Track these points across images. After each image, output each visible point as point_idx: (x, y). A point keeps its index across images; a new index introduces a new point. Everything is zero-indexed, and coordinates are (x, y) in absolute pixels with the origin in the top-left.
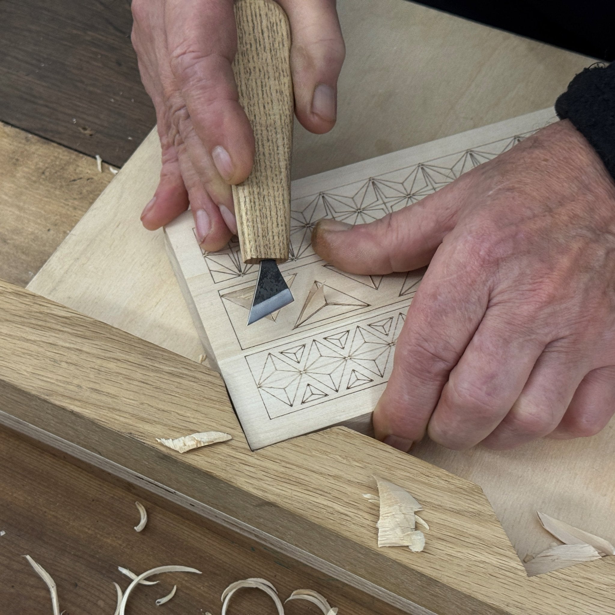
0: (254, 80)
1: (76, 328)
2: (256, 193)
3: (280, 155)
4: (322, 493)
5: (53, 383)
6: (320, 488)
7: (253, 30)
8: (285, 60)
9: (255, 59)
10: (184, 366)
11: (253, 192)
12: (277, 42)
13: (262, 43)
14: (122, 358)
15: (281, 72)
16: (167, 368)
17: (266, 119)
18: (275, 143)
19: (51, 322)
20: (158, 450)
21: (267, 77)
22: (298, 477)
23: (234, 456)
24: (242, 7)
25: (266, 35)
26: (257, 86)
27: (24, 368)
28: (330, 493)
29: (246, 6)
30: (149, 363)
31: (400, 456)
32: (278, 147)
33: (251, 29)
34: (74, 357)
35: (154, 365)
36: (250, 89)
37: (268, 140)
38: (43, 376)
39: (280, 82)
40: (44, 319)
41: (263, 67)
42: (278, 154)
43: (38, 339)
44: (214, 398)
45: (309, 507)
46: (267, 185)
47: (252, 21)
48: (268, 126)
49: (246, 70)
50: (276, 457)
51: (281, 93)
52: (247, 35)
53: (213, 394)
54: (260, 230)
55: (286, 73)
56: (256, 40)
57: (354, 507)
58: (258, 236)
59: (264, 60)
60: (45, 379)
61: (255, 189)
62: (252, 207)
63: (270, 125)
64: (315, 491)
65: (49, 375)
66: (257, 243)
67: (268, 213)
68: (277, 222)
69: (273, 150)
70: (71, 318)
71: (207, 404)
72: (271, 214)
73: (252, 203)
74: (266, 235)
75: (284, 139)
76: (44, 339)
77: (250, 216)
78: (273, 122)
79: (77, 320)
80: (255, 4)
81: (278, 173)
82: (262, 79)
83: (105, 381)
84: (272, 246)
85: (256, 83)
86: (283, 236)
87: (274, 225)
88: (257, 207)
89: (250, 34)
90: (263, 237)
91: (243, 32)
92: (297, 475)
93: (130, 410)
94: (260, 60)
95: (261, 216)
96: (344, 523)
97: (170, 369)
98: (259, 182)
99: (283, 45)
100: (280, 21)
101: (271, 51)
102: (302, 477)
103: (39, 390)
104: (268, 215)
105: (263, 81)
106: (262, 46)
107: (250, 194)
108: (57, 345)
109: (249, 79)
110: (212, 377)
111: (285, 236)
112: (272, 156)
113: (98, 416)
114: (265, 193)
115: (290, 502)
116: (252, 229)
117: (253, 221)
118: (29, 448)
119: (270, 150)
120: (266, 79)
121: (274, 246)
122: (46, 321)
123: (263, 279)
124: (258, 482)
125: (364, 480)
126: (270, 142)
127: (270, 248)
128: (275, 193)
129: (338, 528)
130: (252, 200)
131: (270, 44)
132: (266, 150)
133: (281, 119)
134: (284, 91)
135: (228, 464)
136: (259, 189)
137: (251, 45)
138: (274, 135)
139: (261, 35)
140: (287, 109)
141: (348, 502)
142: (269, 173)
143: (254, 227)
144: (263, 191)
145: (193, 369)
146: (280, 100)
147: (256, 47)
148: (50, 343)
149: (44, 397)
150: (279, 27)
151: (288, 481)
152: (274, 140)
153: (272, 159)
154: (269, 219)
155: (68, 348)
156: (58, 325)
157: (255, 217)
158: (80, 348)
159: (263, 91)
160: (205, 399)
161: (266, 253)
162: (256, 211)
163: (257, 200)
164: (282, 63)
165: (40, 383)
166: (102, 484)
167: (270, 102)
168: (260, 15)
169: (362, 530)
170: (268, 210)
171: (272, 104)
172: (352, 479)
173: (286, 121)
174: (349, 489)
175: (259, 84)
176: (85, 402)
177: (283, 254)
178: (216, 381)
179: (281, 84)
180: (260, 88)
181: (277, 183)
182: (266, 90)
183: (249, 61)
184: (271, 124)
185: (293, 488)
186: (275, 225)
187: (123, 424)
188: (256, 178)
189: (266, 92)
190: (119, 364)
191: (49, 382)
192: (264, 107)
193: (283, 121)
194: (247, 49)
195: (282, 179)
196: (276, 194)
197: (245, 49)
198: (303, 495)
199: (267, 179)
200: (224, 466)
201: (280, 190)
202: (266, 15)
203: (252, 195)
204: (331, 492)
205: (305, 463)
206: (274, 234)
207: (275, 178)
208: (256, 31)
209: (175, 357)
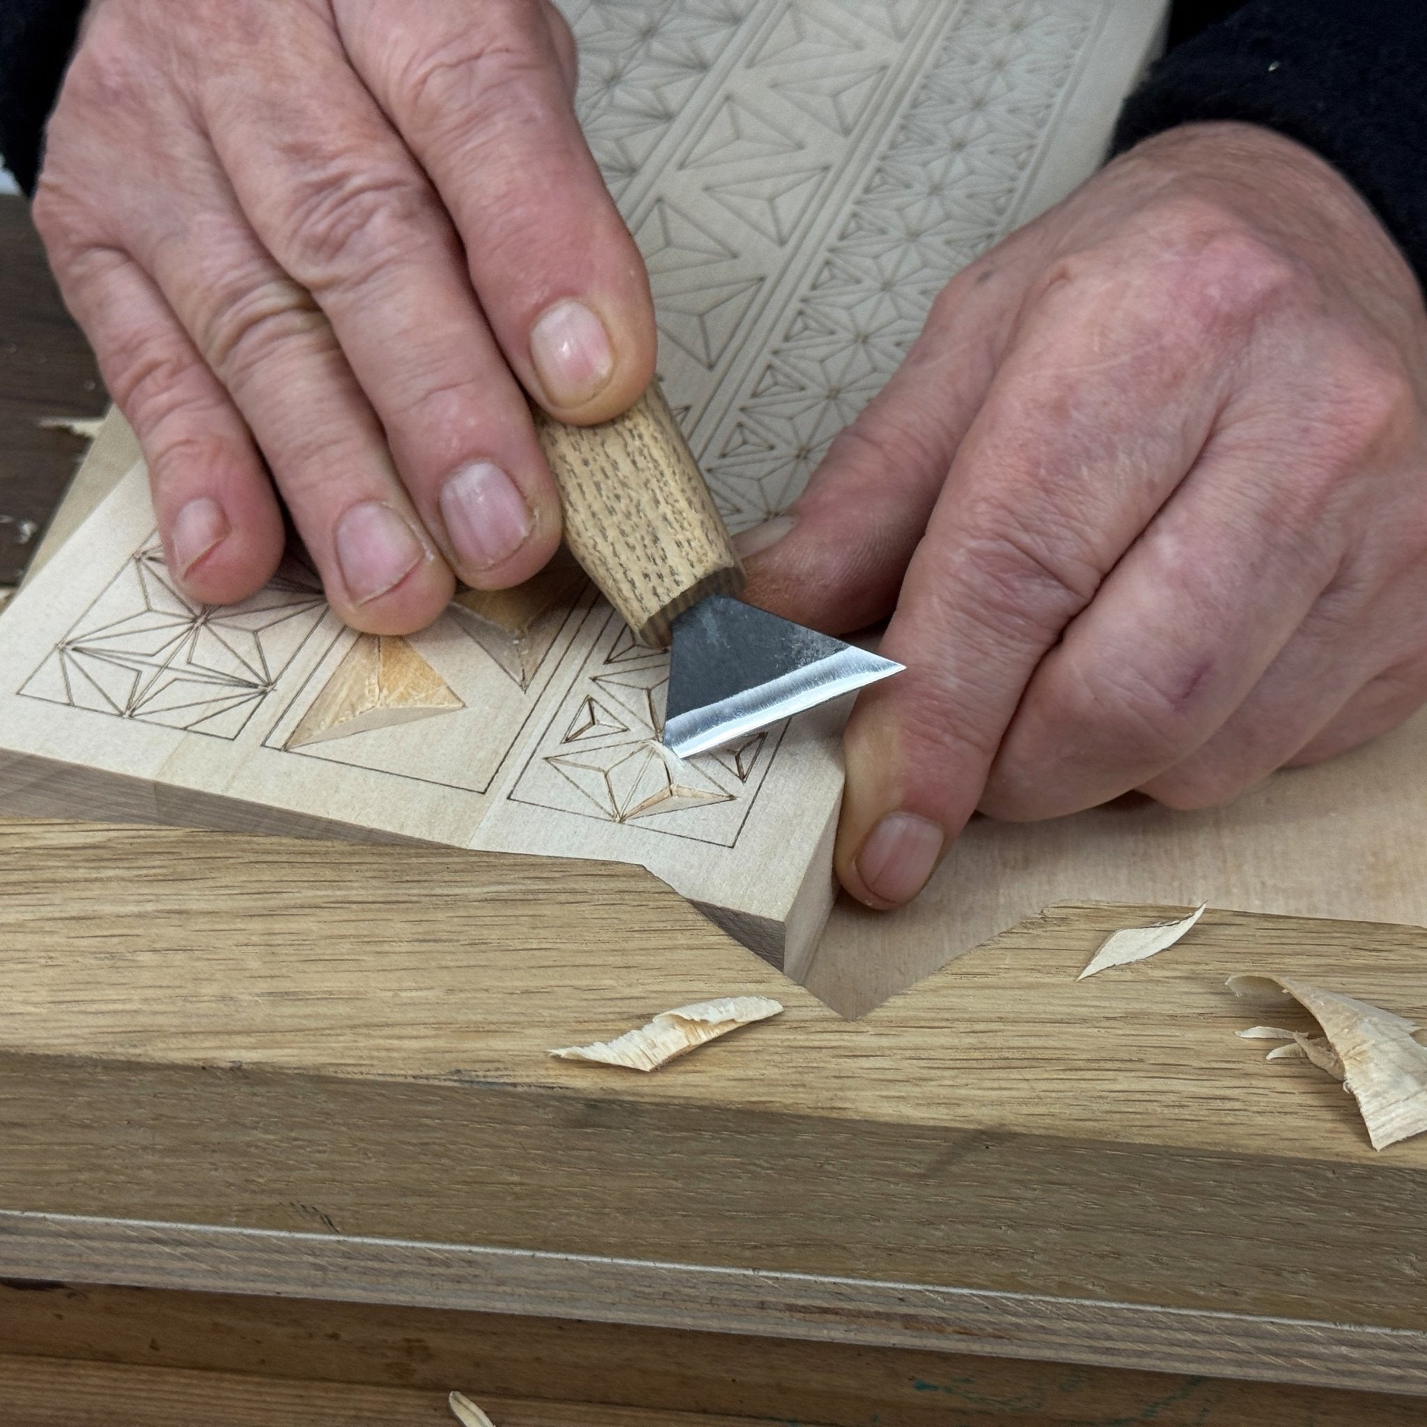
1: (140, 863)
4: (1118, 1065)
5: (136, 1011)
6: (1104, 1055)
10: (526, 874)
14: (325, 899)
16: (478, 890)
19: (49, 868)
20: (568, 1093)
22: (1025, 1045)
23: (807, 1044)
27: (18, 996)
28: (1141, 1061)
30: (414, 891)
34: (172, 933)
35: (433, 893)
38: (93, 1001)
40: (21, 864)
43: (29, 916)
44: (661, 925)
45: (1106, 1107)
50: (930, 1014)
53: (652, 917)
57: (1228, 1073)
60: (103, 1007)
64: (1096, 1065)
65: (112, 994)
70: (109, 844)
71: (650, 945)
76: (46, 912)
79: (131, 844)
83: (301, 966)
92: (1017, 1042)
93: (423, 1015)
96: (1230, 1119)
97: (486, 889)
102: (1034, 1042)
103: (101, 1040)
108: (100, 918)
110: (623, 879)
113: (328, 1055)
115: (1042, 1110)
118: (14, 1366)
122: (31, 869)
124: (918, 1089)
125: (1213, 1003)
129: (1221, 1136)
135: (800, 1069)
141: (1204, 1066)
145: (557, 875)
148: (73, 918)
149: (122, 1052)
151: (1001, 1064)
155: (139, 916)
156: (77, 868)
158: (177, 907)
160: (636, 935)
165: (91, 1020)
166: (303, 1393)
169: (1292, 1121)
172: (1179, 1011)
174: (1190, 1036)
176: (268, 1033)
178: (642, 885)
185: (1028, 1074)
187: (421, 1056)
190: (325, 915)
191: (122, 1011)
198: (1068, 1085)
200: (793, 1076)
204: (1141, 1056)
205: (1023, 1008)
209: (486, 859)
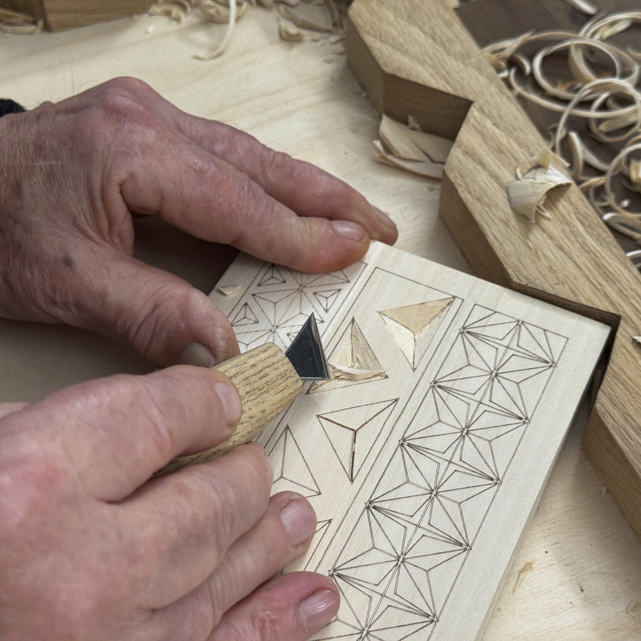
31: (486, 227)
50: (601, 297)
53: (619, 390)
71: (633, 386)
92: (595, 272)
110: (606, 408)
160: (632, 392)
178: (605, 401)
204: (576, 242)
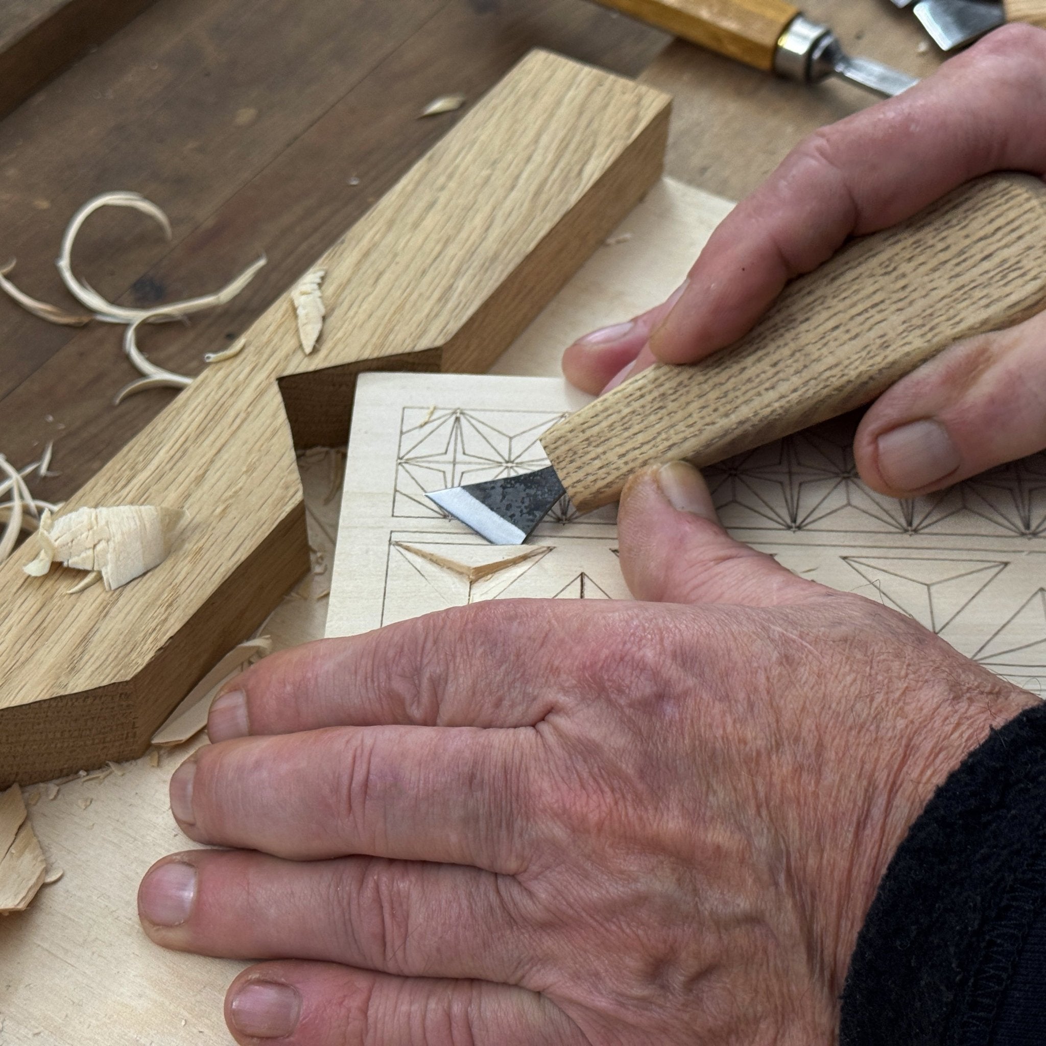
0: (877, 286)
2: (662, 390)
3: (759, 398)
7: (981, 239)
8: (958, 323)
9: (923, 269)
11: (661, 385)
12: (985, 292)
13: (964, 265)
15: (927, 328)
17: (813, 341)
18: (775, 379)
21: (900, 305)
24: (1012, 198)
25: (986, 265)
26: (869, 296)
29: (1021, 205)
32: (773, 388)
33: (981, 233)
36: (855, 287)
37: (775, 365)
39: (904, 335)
41: (915, 290)
42: (759, 394)
46: (688, 403)
47: (999, 229)
48: (803, 352)
49: (887, 263)
50: (259, 407)
51: (885, 346)
52: (964, 232)
53: (399, 337)
54: (596, 430)
55: (934, 336)
56: (962, 252)
58: (583, 431)
59: (930, 286)
61: (667, 385)
62: (631, 395)
63: (806, 355)
66: (570, 435)
67: (636, 428)
68: (628, 452)
69: (761, 383)
72: (636, 434)
73: (638, 393)
74: (594, 444)
75: (795, 390)
77: (614, 400)
78: (813, 357)
80: (1037, 219)
81: (722, 410)
82: (889, 298)
84: (578, 463)
85: (875, 293)
86: (608, 474)
87: (617, 449)
88: (636, 405)
89: (967, 236)
90: (587, 439)
91: (964, 224)
92: (217, 430)
94: (926, 279)
95: (623, 418)
98: (686, 386)
99: (987, 306)
100: (1035, 278)
101: (959, 289)
104: (632, 431)
105: (888, 302)
106: (958, 269)
107: (653, 382)
109: (874, 275)
111: (610, 479)
112: (749, 386)
114: (671, 406)
116: (591, 414)
117: (606, 409)
119: (758, 376)
120: (894, 307)
121: (580, 468)
123: (521, 483)
126: (774, 370)
127: (571, 462)
128: (682, 423)
130: (643, 391)
131: (973, 281)
132: (754, 368)
133: (830, 368)
134: (891, 348)
136: (671, 391)
137: (947, 248)
138: (792, 370)
139: (979, 256)
140: (858, 371)
142: (712, 395)
143: (596, 415)
144: (673, 401)
146: (868, 349)
147: (950, 260)
150: (1020, 281)
152: (781, 375)
153: (744, 388)
154: (626, 434)
157: (616, 408)
159: (866, 310)
161: (561, 459)
162: (628, 404)
163: (649, 398)
164: (949, 320)
167: (853, 333)
168: (1020, 238)
170: (642, 425)
171: (851, 339)
173: (833, 379)
175: (877, 298)
177: (574, 490)
179: (904, 338)
180: (868, 303)
181: (702, 418)
182: (872, 316)
183: (910, 260)
184: (809, 355)
186: (621, 450)
188: (690, 378)
189: (868, 318)
192: (837, 327)
193: (828, 374)
194: (932, 246)
195: (713, 423)
196: (681, 427)
197: (930, 242)
199: (700, 396)
201: (692, 429)
202: (1029, 248)
203: (653, 386)
206: (602, 457)
207: (710, 410)
208: (981, 244)
